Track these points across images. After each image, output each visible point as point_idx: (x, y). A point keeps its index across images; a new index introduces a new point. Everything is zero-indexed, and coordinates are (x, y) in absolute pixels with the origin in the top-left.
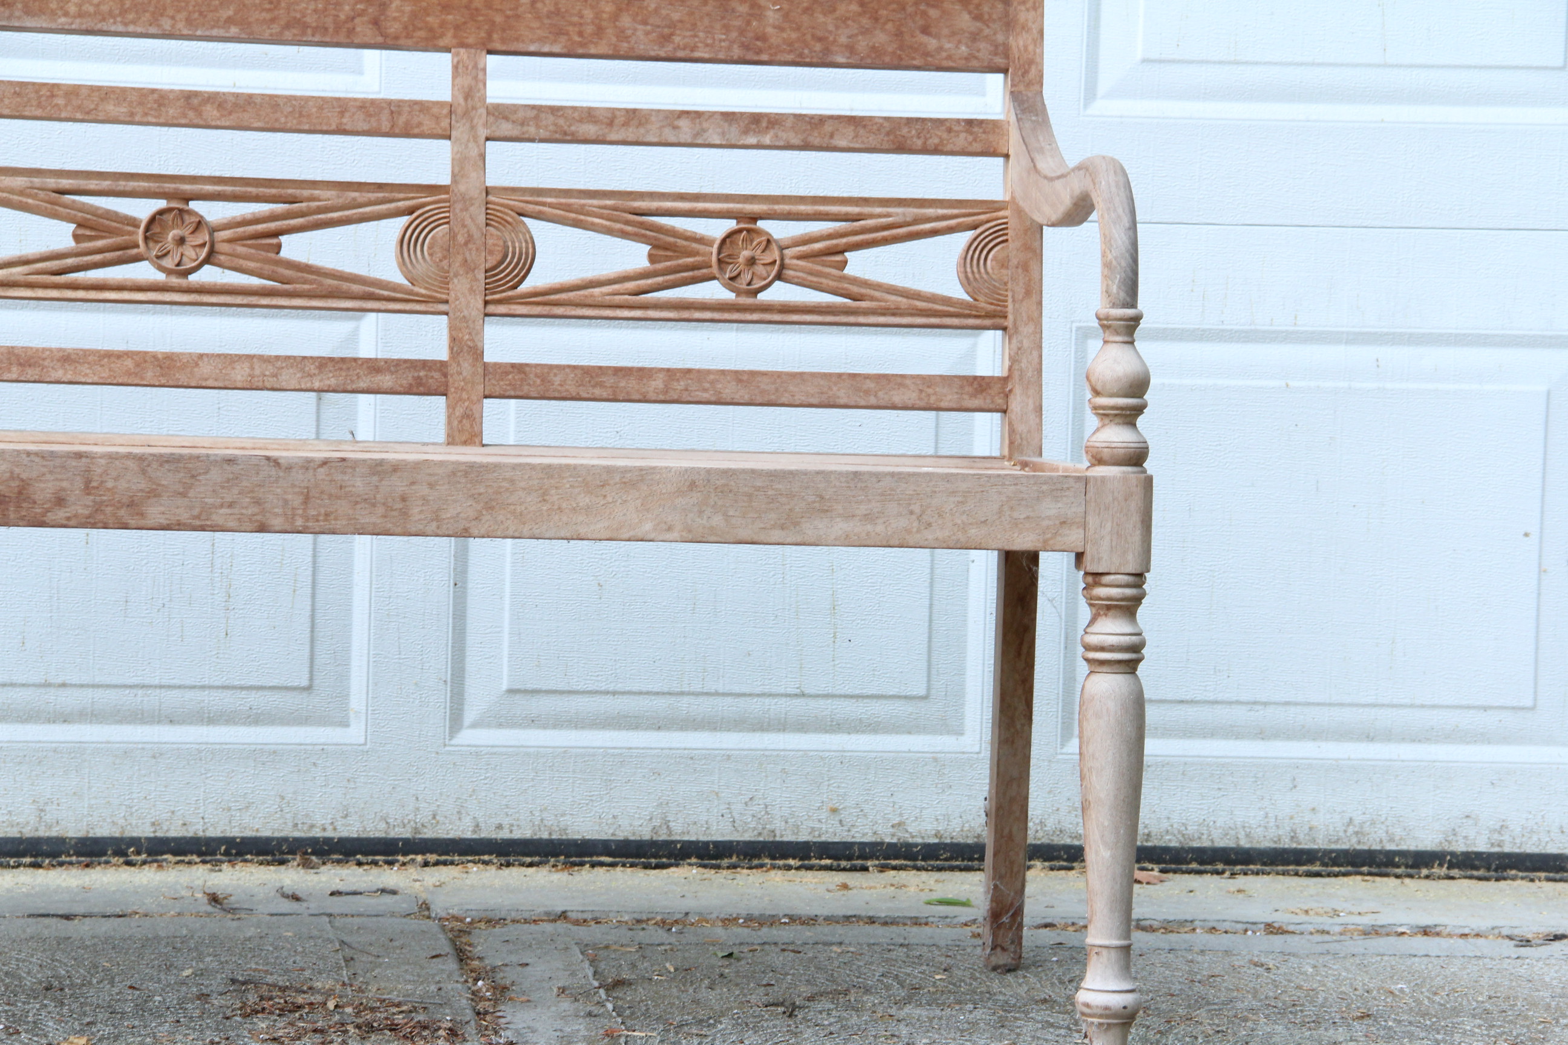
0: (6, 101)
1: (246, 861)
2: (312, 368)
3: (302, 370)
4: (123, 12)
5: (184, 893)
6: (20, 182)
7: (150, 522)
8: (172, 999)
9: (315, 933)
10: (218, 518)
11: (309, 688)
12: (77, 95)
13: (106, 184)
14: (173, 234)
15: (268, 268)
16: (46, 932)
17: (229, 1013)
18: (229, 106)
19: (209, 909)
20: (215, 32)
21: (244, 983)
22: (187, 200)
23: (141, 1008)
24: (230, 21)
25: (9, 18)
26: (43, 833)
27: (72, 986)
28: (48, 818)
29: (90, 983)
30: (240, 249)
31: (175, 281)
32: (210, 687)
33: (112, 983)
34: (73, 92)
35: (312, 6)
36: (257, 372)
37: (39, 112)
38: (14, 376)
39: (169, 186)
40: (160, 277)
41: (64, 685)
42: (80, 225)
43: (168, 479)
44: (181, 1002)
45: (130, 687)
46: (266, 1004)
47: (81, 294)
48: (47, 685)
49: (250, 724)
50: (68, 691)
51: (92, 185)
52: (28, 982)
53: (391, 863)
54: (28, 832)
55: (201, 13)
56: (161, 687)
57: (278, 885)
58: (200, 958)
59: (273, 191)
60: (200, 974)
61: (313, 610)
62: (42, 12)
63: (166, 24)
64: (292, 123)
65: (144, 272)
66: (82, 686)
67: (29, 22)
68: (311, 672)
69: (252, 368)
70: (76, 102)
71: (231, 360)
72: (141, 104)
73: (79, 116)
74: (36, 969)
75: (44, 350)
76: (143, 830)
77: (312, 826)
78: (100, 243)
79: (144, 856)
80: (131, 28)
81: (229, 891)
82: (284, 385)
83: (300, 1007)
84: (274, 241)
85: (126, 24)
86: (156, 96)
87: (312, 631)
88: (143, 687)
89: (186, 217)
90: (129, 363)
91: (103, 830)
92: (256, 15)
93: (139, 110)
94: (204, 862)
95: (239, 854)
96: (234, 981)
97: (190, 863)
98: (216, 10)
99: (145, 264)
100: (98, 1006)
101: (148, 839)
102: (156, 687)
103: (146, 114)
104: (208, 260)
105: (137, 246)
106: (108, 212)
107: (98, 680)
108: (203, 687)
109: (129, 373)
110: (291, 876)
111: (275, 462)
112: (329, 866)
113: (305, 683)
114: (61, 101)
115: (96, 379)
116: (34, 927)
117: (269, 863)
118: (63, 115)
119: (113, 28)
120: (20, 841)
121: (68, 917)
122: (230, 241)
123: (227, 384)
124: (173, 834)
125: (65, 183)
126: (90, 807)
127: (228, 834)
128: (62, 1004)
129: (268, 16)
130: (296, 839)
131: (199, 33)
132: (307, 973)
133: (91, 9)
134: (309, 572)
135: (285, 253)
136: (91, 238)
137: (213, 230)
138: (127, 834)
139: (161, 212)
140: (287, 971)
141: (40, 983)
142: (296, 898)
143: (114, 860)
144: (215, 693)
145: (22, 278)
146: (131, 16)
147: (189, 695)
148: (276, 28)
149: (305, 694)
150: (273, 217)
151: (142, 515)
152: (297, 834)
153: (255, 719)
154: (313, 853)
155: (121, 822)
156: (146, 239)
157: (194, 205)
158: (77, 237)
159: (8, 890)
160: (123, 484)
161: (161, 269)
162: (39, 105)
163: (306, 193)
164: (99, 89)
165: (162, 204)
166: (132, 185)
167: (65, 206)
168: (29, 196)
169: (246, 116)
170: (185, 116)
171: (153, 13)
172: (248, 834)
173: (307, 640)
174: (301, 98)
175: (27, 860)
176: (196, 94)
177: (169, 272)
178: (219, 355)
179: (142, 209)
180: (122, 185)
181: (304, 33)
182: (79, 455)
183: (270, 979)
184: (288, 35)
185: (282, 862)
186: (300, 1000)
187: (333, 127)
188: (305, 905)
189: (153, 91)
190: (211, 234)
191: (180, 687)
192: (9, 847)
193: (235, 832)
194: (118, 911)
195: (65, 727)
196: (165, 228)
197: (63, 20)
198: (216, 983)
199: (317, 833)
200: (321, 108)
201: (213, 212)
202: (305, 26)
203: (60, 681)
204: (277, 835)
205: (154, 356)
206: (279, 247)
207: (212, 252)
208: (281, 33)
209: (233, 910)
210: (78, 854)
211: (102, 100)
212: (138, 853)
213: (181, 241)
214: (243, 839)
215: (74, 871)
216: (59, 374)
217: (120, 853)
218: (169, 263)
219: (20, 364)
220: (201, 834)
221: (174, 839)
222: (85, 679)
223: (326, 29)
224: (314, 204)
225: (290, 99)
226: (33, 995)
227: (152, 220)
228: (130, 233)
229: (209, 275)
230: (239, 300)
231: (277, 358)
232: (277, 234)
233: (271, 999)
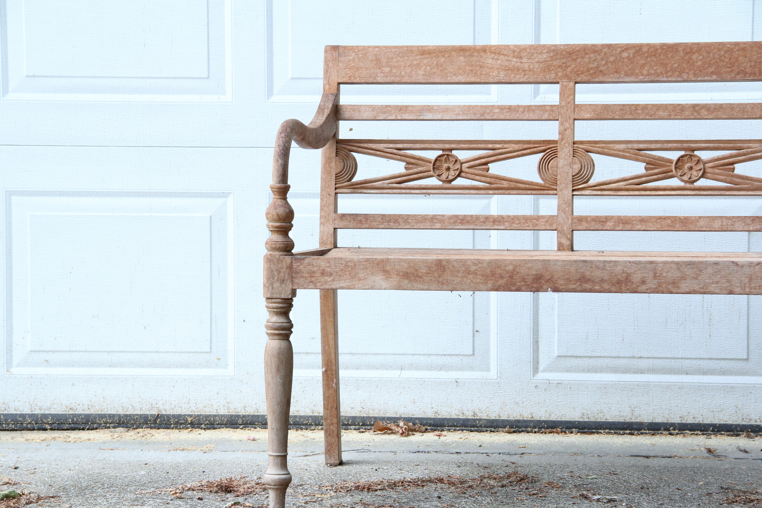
0: (617, 113)
1: (722, 434)
2: (749, 221)
3: (745, 222)
4: (667, 72)
5: (696, 448)
6: (623, 146)
8: (696, 495)
9: (756, 467)
11: (747, 359)
12: (647, 108)
13: (658, 146)
14: (687, 166)
15: (729, 179)
16: (639, 463)
17: (721, 502)
18: (712, 109)
19: (708, 455)
20: (706, 78)
21: (727, 489)
22: (693, 151)
23: (683, 498)
24: (712, 73)
25: (619, 78)
26: (634, 420)
27: (652, 487)
28: (635, 414)
29: (660, 486)
30: (717, 171)
31: (688, 185)
32: (704, 359)
33: (669, 486)
34: (645, 107)
35: (749, 64)
36: (725, 223)
37: (631, 117)
38: (621, 228)
39: (686, 145)
40: (682, 184)
41: (641, 357)
42: (648, 164)
44: (700, 496)
45: (669, 358)
46: (738, 499)
47: (648, 193)
48: (634, 357)
49: (721, 375)
50: (643, 360)
51: (653, 146)
52: (634, 485)
54: (628, 420)
55: (700, 71)
56: (682, 358)
57: (737, 445)
58: (706, 477)
59: (731, 145)
60: (707, 484)
61: (748, 325)
62: (632, 74)
63: (685, 76)
64: (740, 115)
65: (675, 182)
66: (648, 358)
67: (627, 79)
68: (748, 352)
69: (722, 222)
70: (646, 112)
71: (713, 219)
72: (674, 111)
73: (647, 117)
74: (636, 479)
75: (633, 217)
76: (676, 420)
77: (750, 420)
78: (656, 171)
79: (677, 431)
80: (670, 79)
81: (716, 447)
82: (737, 229)
83: (752, 501)
84: (731, 167)
85: (667, 77)
86: (680, 107)
87: (748, 335)
88: (674, 358)
89: (693, 158)
90: (669, 221)
91: (659, 420)
92: (724, 70)
93: (673, 113)
94: (703, 434)
95: (718, 431)
96: (722, 488)
97: (697, 434)
98: (706, 69)
99: (675, 179)
100: (664, 497)
101: (678, 424)
102: (680, 358)
103: (676, 115)
104: (702, 176)
105: (672, 171)
106: (660, 157)
107: (655, 355)
108: (700, 359)
109: (669, 226)
110: (742, 441)
111: (736, 264)
112: (759, 437)
113: (745, 357)
114: (640, 112)
115: (655, 229)
116: (633, 461)
117: (732, 436)
118: (641, 117)
119: (662, 79)
120: (624, 423)
121: (647, 457)
122: (712, 167)
123: (711, 229)
124: (689, 422)
125: (642, 146)
126: (653, 409)
127: (713, 423)
128: (649, 495)
129: (729, 70)
130: (743, 425)
131: (699, 79)
132: (754, 485)
133: (653, 72)
134: (746, 309)
135: (736, 172)
136: (652, 169)
137: (705, 163)
138: (670, 422)
139: (682, 157)
140: (745, 484)
141: (639, 485)
142: (746, 452)
143: (665, 432)
144: (705, 361)
145: (623, 187)
146: (670, 74)
147: (694, 362)
148: (733, 75)
149: (745, 362)
150: (731, 157)
152: (744, 423)
153: (723, 372)
154: (751, 432)
155: (667, 416)
156: (676, 168)
157: (696, 153)
158: (646, 169)
159: (621, 445)
161: (682, 181)
162: (631, 114)
163: (746, 145)
164: (656, 105)
165: (683, 153)
166: (670, 145)
167: (642, 156)
168: (626, 152)
169: (719, 113)
170: (693, 115)
171: (679, 72)
172: (722, 422)
173: (746, 339)
174: (744, 104)
175: (628, 432)
176: (697, 105)
177: (686, 182)
178: (708, 217)
179: (674, 155)
180: (666, 146)
181: (745, 76)
182: (651, 262)
183: (738, 488)
184: (738, 77)
185: (738, 435)
186: (752, 497)
187: (758, 116)
188: (750, 454)
189: (679, 105)
190: (704, 165)
191: (690, 359)
192: (620, 426)
193: (716, 422)
194: (668, 455)
195: (642, 375)
196: (684, 163)
197: (641, 77)
198: (714, 489)
199: (753, 423)
200: (753, 108)
201: (705, 155)
202: (746, 73)
203: (639, 356)
204: (735, 423)
205: (680, 218)
206: (734, 169)
207: (704, 172)
208: (735, 77)
209: (718, 456)
210: (649, 430)
211: (657, 110)
212: (674, 430)
213: (691, 168)
214: (720, 424)
215: (648, 437)
216: (639, 227)
217: (667, 429)
218: (685, 178)
219: (623, 223)
220: (701, 422)
221: (690, 424)
222: (650, 355)
223: (755, 74)
224: (749, 150)
225: (739, 105)
226: (636, 491)
227: (679, 160)
228: (670, 166)
229: (703, 182)
230: (716, 193)
231: (733, 217)
232: (733, 164)
233: (739, 496)
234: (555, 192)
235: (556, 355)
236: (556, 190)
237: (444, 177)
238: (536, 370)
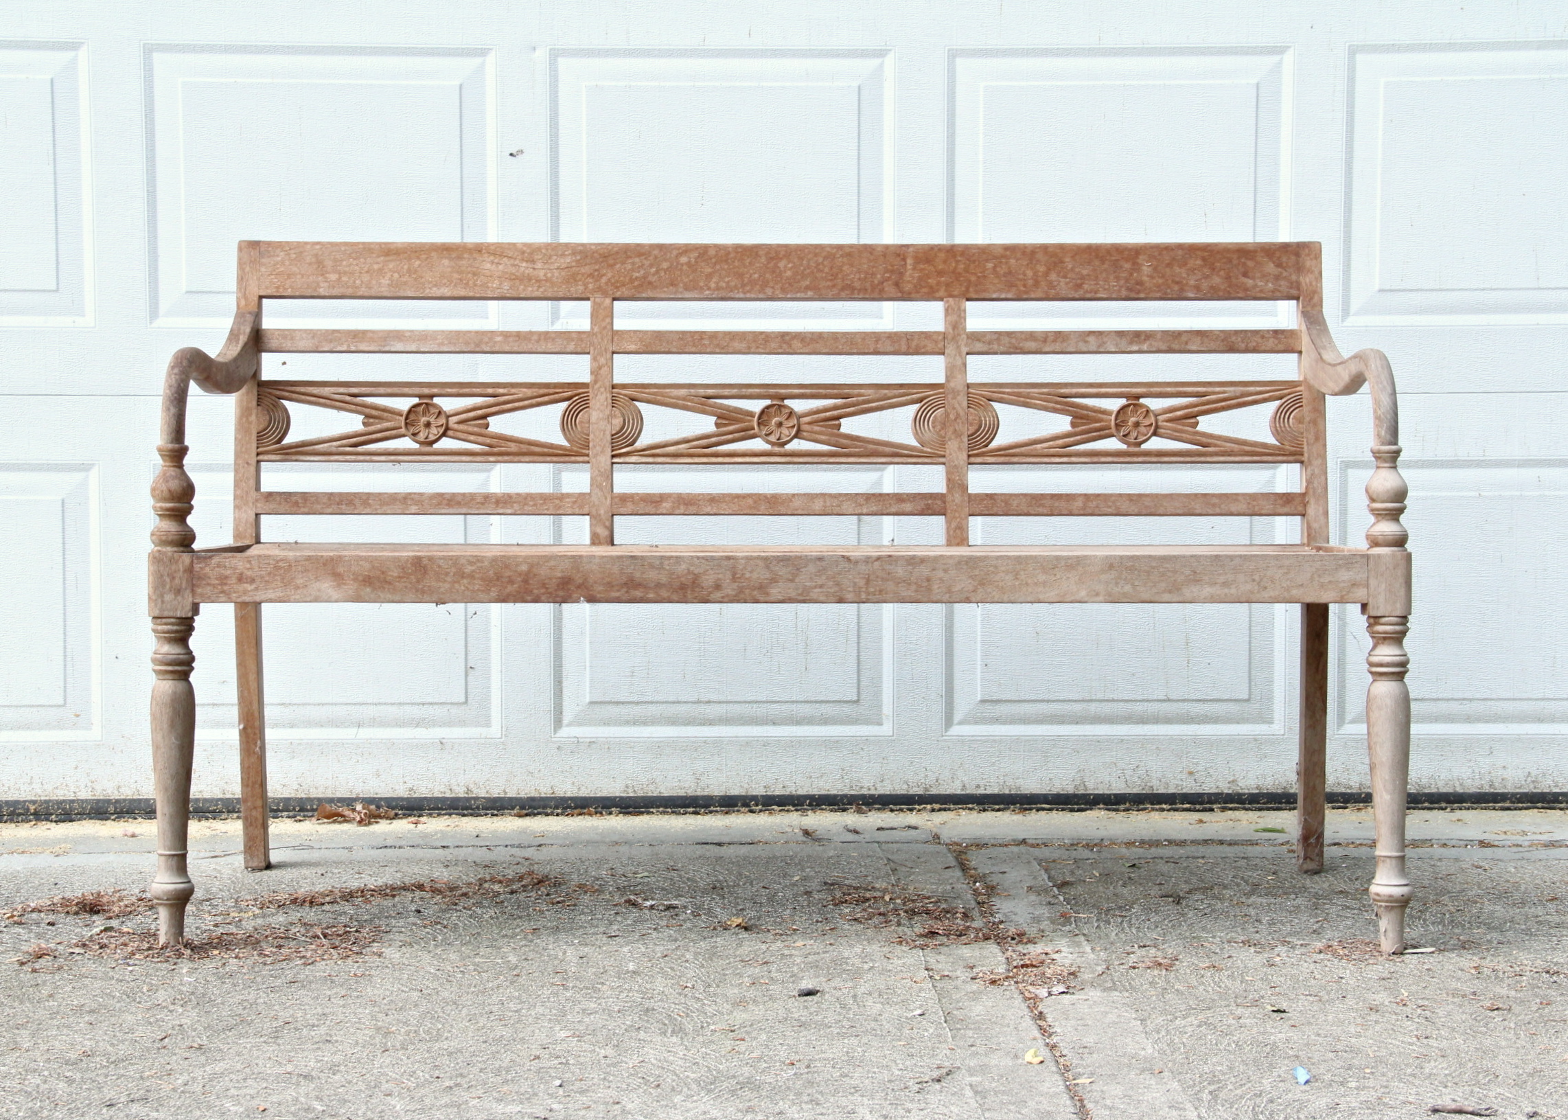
0: (675, 343)
1: (822, 809)
2: (862, 501)
3: (856, 502)
4: (743, 286)
5: (787, 829)
6: (683, 392)
7: (772, 599)
8: (789, 894)
9: (871, 853)
10: (813, 595)
11: (857, 702)
12: (716, 338)
13: (734, 391)
14: (774, 420)
15: (833, 439)
16: (708, 854)
17: (825, 903)
18: (808, 340)
19: (804, 839)
20: (799, 295)
21: (832, 884)
22: (783, 399)
23: (772, 899)
24: (807, 288)
25: (675, 293)
26: (699, 793)
27: (728, 886)
28: (702, 784)
29: (738, 885)
30: (816, 428)
31: (777, 449)
32: (797, 702)
33: (751, 884)
34: (714, 335)
35: (857, 276)
36: (828, 504)
37: (693, 349)
38: (682, 512)
39: (772, 391)
40: (768, 447)
41: (709, 702)
42: (719, 418)
43: (782, 571)
44: (795, 896)
45: (749, 702)
46: (848, 898)
47: (720, 460)
48: (699, 702)
49: (822, 724)
50: (712, 706)
51: (726, 392)
52: (701, 884)
53: (911, 810)
54: (691, 793)
55: (790, 284)
56: (767, 702)
57: (844, 824)
58: (803, 870)
59: (835, 391)
60: (805, 879)
61: (859, 653)
62: (695, 288)
63: (769, 291)
64: (847, 349)
65: (758, 444)
66: (720, 702)
67: (687, 295)
68: (858, 692)
69: (825, 502)
70: (715, 342)
71: (811, 497)
72: (755, 341)
73: (717, 350)
74: (705, 876)
75: (699, 494)
76: (759, 791)
77: (862, 787)
78: (731, 428)
79: (760, 807)
80: (748, 295)
81: (815, 827)
82: (845, 512)
83: (868, 900)
84: (837, 422)
85: (745, 293)
86: (763, 336)
87: (858, 666)
88: (757, 702)
89: (783, 409)
90: (750, 501)
91: (735, 791)
92: (823, 284)
93: (753, 345)
94: (797, 810)
95: (818, 805)
96: (826, 883)
97: (788, 811)
98: (799, 282)
99: (758, 440)
100: (745, 899)
101: (762, 796)
102: (764, 702)
103: (758, 347)
104: (796, 436)
105: (754, 429)
106: (736, 408)
107: (729, 698)
108: (793, 702)
109: (750, 508)
110: (850, 818)
111: (848, 559)
112: (873, 812)
113: (855, 698)
114: (706, 342)
115: (730, 512)
116: (700, 850)
117: (836, 811)
118: (708, 350)
119: (737, 296)
120: (685, 798)
121: (720, 844)
122: (810, 423)
123: (810, 512)
124: (777, 793)
125: (710, 392)
126: (727, 776)
127: (810, 793)
128: (724, 898)
129: (829, 283)
130: (852, 795)
131: (789, 296)
132: (870, 878)
133: (724, 285)
134: (856, 629)
135: (843, 430)
136: (726, 425)
137: (800, 417)
138: (749, 793)
139: (768, 407)
140: (857, 877)
141: (709, 885)
142: (856, 832)
143: (743, 809)
144: (799, 706)
145: (685, 451)
146: (748, 288)
147: (785, 707)
148: (835, 291)
149: (855, 706)
150: (835, 408)
151: (767, 594)
152: (853, 792)
153: (825, 721)
154: (863, 804)
155: (746, 786)
156: (759, 424)
157: (787, 402)
158: (717, 425)
159: (682, 828)
160: (755, 575)
161: (768, 442)
162: (694, 345)
163: (856, 391)
164: (730, 333)
165: (768, 402)
166: (751, 391)
167: (710, 406)
168: (689, 401)
169: (818, 345)
170: (781, 347)
171: (761, 286)
172: (823, 792)
173: (855, 672)
174: (852, 333)
175: (691, 810)
176: (787, 334)
177: (773, 444)
178: (804, 494)
179: (756, 406)
180: (744, 391)
181: (852, 293)
182: (728, 558)
183: (847, 882)
184: (843, 294)
185: (844, 810)
186: (868, 895)
187: (872, 350)
188: (862, 836)
189: (762, 333)
190: (798, 420)
191: (778, 702)
192: (679, 802)
193: (815, 791)
194: (749, 840)
195: (711, 728)
196: (770, 418)
197: (707, 292)
198: (814, 885)
199: (865, 792)
200: (864, 339)
201: (799, 406)
202: (853, 289)
203: (706, 700)
204: (840, 793)
205: (765, 496)
206: (839, 426)
207: (799, 431)
208: (839, 294)
209: (819, 840)
210: (721, 806)
211: (731, 340)
212: (757, 805)
213: (780, 425)
214: (820, 795)
215: (719, 816)
216: (708, 510)
217: (746, 805)
218: (773, 438)
219: (685, 504)
220: (794, 793)
221: (778, 796)
222: (722, 698)
223: (866, 290)
224: (861, 398)
225: (845, 334)
226: (705, 892)
227: (762, 412)
228: (749, 421)
229: (797, 445)
230: (816, 460)
231: (840, 495)
232: (838, 418)
233: (850, 894)
234: (586, 459)
235: (588, 700)
236: (588, 455)
237: (421, 437)
238: (558, 723)
